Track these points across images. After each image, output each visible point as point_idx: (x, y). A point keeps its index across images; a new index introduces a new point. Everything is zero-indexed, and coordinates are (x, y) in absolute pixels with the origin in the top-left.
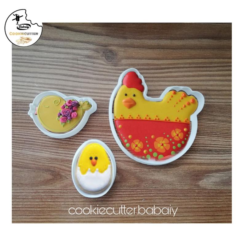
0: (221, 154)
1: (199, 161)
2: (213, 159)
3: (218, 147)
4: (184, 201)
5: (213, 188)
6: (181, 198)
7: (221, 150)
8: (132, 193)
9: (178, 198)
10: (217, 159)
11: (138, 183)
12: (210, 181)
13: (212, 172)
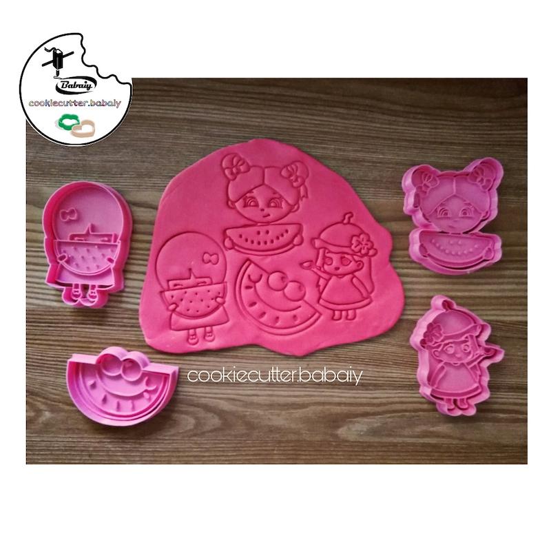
0: (371, 390)
1: (337, 400)
2: (358, 398)
3: (366, 380)
4: (315, 457)
5: (358, 440)
6: (311, 453)
7: (370, 385)
8: (239, 445)
9: (307, 453)
10: (364, 398)
11: (247, 432)
12: (353, 429)
13: (357, 416)
